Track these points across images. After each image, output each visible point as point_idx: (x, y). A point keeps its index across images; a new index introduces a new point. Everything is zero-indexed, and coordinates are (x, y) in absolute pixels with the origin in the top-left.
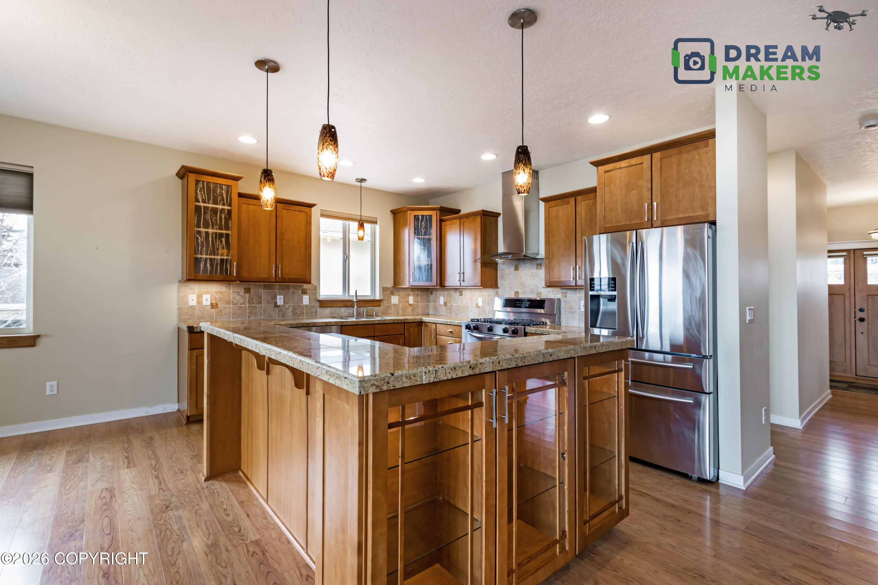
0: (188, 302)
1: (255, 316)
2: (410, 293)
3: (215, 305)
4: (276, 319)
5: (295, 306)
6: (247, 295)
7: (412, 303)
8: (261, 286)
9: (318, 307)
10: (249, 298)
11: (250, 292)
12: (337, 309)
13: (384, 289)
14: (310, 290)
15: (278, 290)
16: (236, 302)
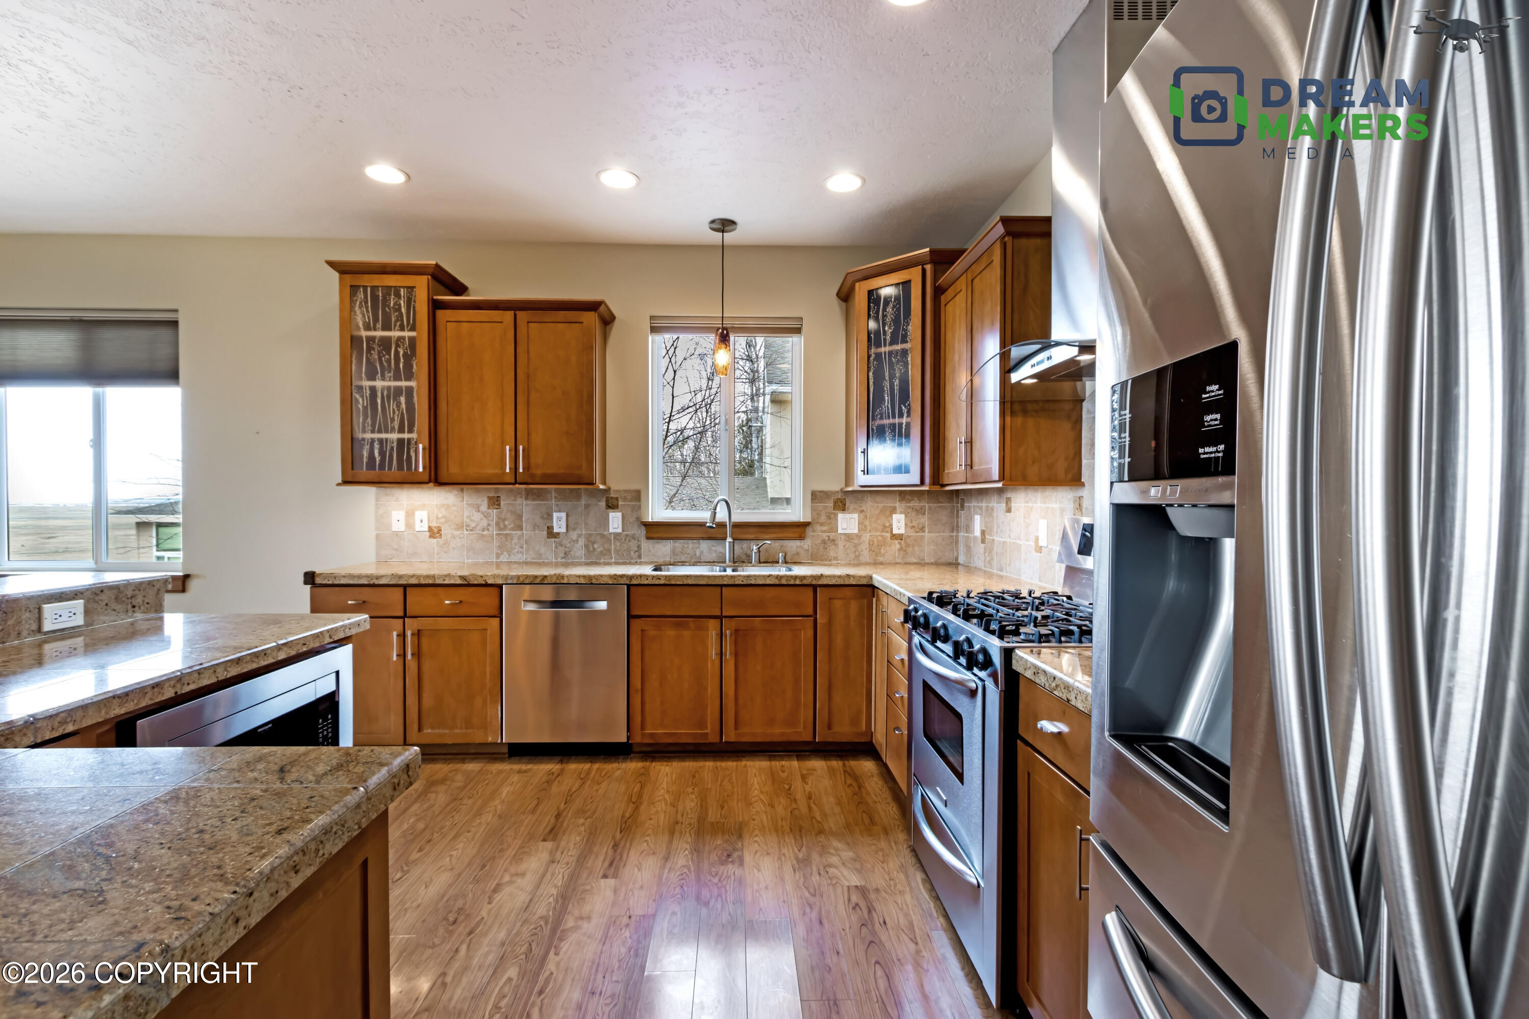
0: (390, 525)
1: (509, 555)
2: (897, 504)
3: (436, 530)
4: (552, 563)
5: (590, 535)
6: (495, 511)
7: (902, 531)
8: (520, 493)
9: (643, 539)
10: (499, 517)
11: (499, 505)
12: (690, 544)
13: (817, 497)
14: (625, 499)
15: (555, 501)
16: (473, 525)
